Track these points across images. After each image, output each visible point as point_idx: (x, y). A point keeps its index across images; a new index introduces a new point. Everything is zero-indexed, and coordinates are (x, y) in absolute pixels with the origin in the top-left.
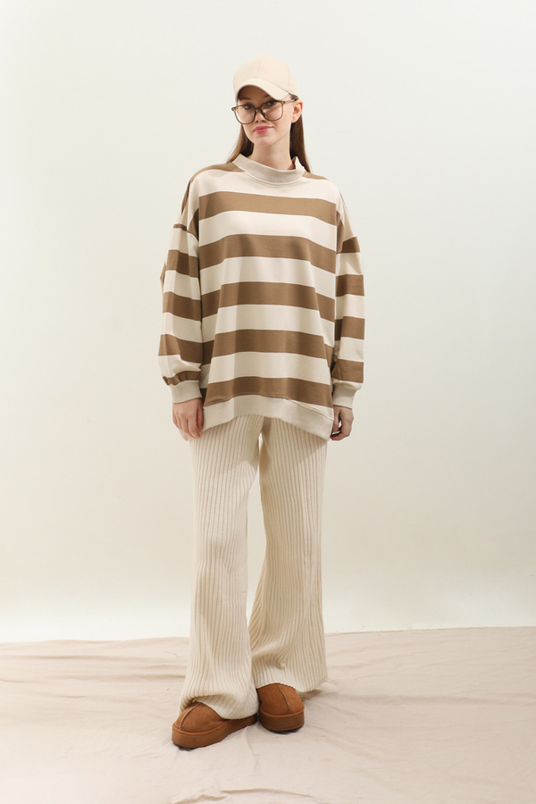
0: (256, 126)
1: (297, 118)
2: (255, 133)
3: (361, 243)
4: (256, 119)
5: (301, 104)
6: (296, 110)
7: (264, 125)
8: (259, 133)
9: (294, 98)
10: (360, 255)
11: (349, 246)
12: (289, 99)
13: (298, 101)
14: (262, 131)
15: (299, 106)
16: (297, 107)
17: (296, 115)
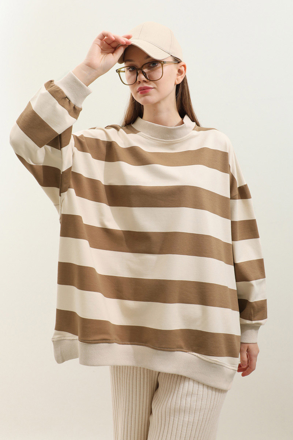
1: (181, 80)
2: (139, 93)
3: (251, 190)
4: (138, 80)
5: (184, 66)
6: (180, 72)
7: (146, 85)
8: (141, 93)
9: (177, 61)
10: (251, 201)
11: (243, 193)
12: (171, 60)
13: (181, 64)
14: (144, 91)
15: (183, 68)
16: (180, 69)
17: (180, 77)
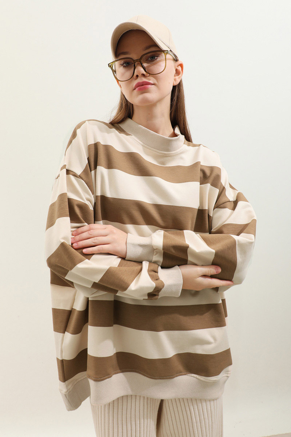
0: (135, 83)
1: (178, 81)
4: (135, 74)
7: (144, 80)
13: (179, 62)
14: (142, 87)
15: (180, 68)
16: (177, 68)
17: (177, 77)
